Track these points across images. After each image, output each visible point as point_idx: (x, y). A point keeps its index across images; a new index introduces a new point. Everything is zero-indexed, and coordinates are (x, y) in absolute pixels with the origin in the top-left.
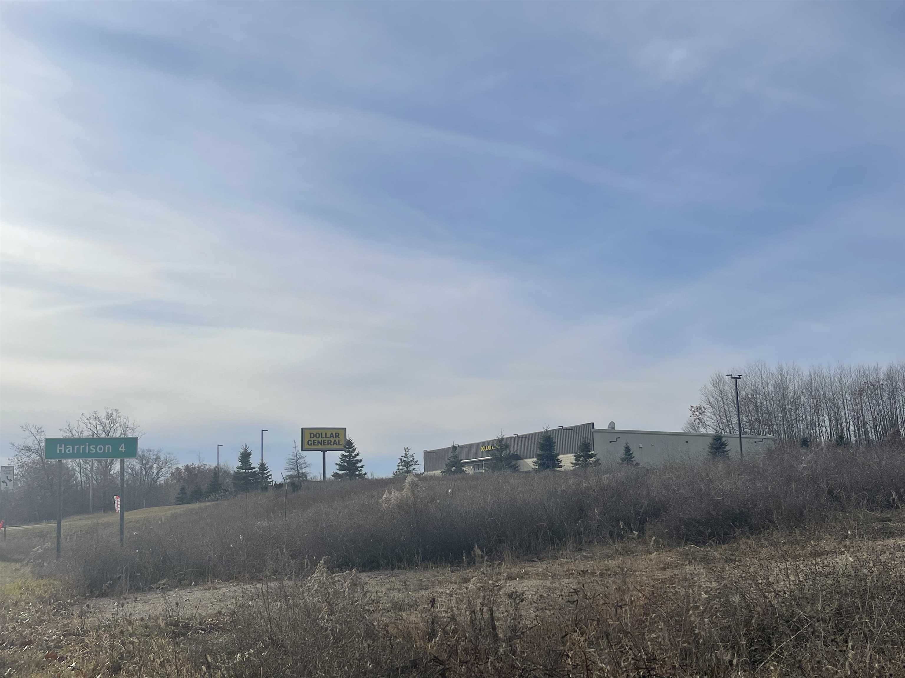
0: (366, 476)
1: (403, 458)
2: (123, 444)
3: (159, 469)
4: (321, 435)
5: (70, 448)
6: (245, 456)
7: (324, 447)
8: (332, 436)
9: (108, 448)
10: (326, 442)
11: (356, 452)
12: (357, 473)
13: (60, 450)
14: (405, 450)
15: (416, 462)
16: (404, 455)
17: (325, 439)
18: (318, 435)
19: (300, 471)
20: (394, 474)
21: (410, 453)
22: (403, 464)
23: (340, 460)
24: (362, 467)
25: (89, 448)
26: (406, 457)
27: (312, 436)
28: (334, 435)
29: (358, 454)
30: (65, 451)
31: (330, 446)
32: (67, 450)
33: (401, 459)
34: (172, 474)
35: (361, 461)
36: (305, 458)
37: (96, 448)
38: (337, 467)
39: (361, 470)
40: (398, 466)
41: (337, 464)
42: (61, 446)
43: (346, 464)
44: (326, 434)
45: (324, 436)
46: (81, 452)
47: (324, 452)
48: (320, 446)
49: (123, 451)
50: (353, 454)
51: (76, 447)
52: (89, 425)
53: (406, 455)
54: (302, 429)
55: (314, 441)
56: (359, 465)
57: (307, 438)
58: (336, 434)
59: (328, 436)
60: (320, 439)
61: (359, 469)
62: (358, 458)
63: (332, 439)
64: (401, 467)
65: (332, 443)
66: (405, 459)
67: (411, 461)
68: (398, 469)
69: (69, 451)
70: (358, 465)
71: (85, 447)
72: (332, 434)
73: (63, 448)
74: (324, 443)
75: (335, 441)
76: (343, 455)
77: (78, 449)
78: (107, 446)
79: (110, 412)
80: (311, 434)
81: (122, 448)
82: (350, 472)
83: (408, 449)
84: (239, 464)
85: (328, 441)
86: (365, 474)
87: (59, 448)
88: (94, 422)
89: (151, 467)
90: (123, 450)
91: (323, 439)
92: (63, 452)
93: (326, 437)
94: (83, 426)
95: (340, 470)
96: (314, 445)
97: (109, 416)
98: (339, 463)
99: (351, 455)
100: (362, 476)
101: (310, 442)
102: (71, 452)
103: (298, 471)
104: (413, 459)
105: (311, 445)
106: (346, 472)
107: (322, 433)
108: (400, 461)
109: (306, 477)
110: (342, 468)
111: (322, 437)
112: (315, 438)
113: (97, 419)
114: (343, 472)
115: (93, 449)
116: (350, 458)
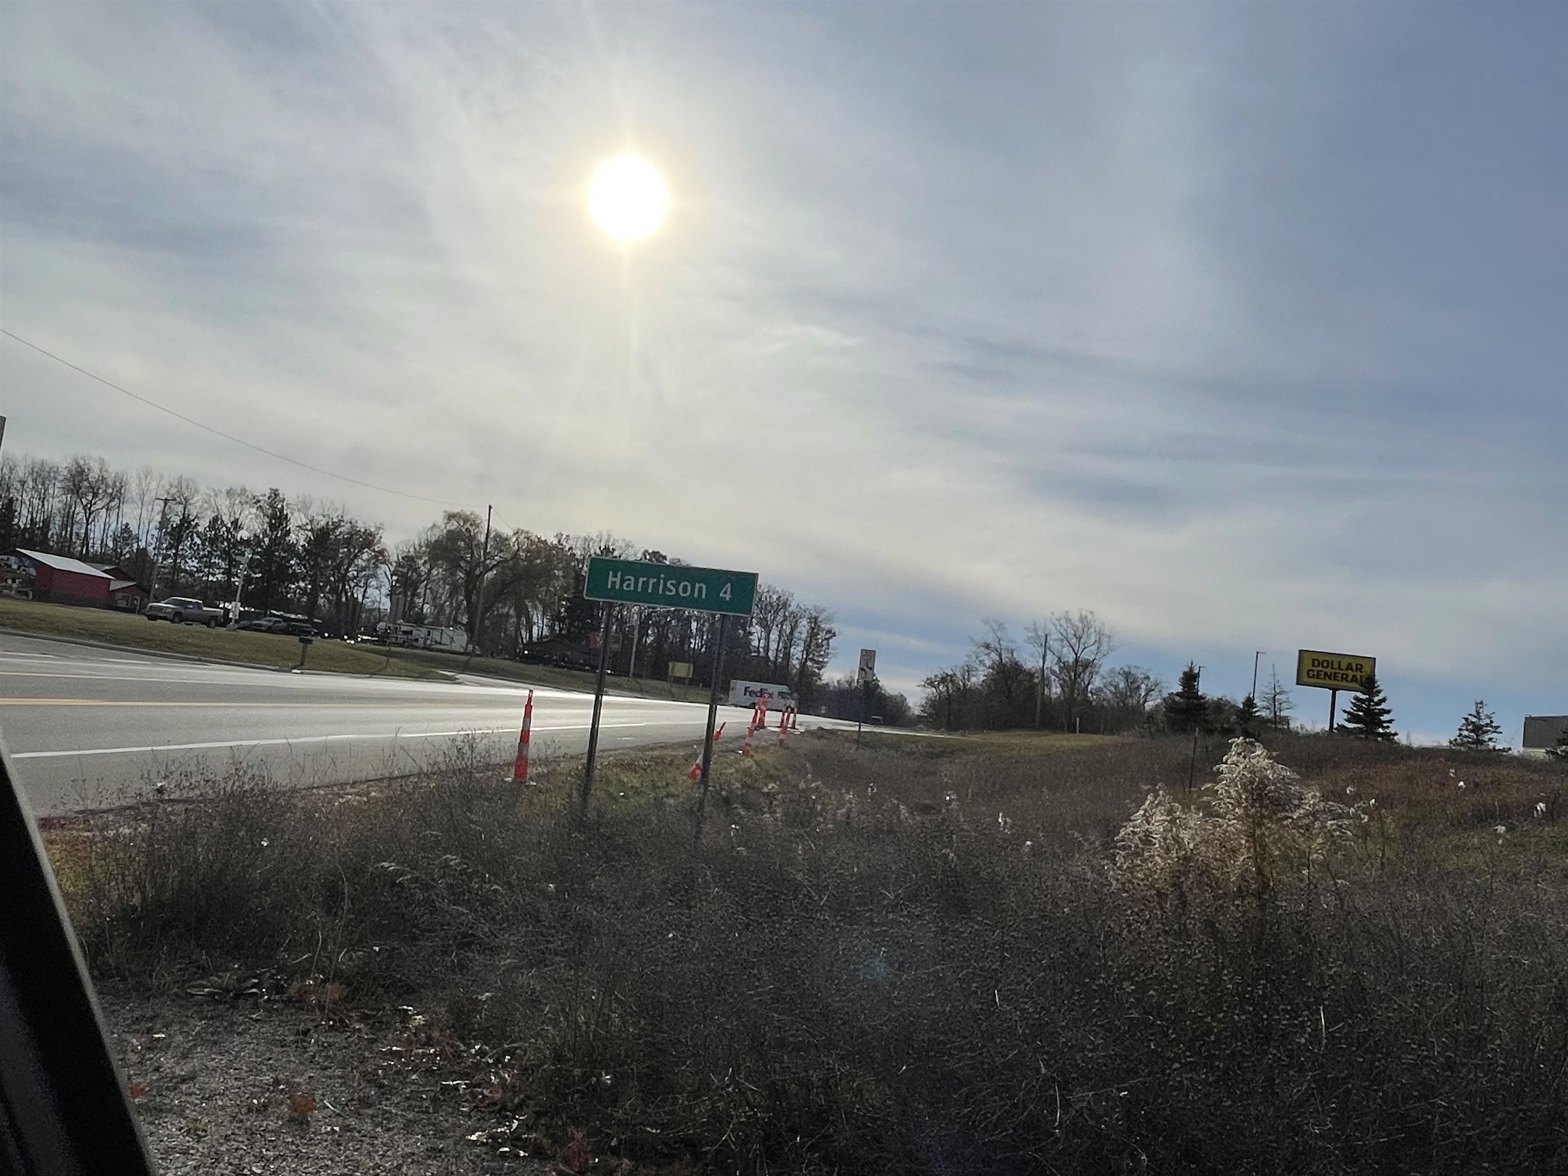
0: (1396, 737)
1: (1470, 717)
2: (729, 585)
3: (1149, 691)
4: (1330, 664)
5: (630, 580)
6: (1190, 679)
7: (1336, 683)
8: (1349, 667)
9: (700, 589)
10: (1340, 675)
11: (1381, 696)
12: (1381, 730)
13: (614, 583)
14: (1477, 704)
15: (1498, 727)
16: (1475, 714)
17: (1337, 671)
18: (1325, 664)
19: (1278, 714)
20: (1451, 742)
21: (1485, 711)
22: (1470, 727)
23: (1351, 705)
24: (1390, 721)
25: (665, 584)
26: (1478, 715)
27: (1316, 663)
28: (1354, 666)
29: (1384, 700)
30: (621, 585)
31: (1344, 683)
32: (625, 585)
33: (1466, 719)
34: (1164, 699)
35: (1388, 712)
36: (1289, 695)
37: (676, 586)
38: (1345, 716)
39: (1388, 727)
40: (1460, 730)
41: (1345, 711)
42: (615, 576)
43: (1361, 714)
44: (1340, 663)
45: (1336, 666)
46: (650, 591)
47: (1334, 691)
48: (1328, 681)
49: (728, 599)
50: (1376, 699)
51: (641, 580)
52: (1058, 627)
53: (1478, 713)
54: (1301, 651)
55: (1318, 671)
56: (1385, 717)
57: (1308, 665)
58: (1357, 665)
59: (1344, 666)
60: (1329, 671)
61: (1385, 725)
62: (1383, 706)
63: (1350, 672)
64: (1465, 733)
65: (1349, 679)
66: (1474, 720)
67: (1487, 725)
68: (1460, 735)
69: (628, 586)
70: (1382, 718)
71: (658, 583)
72: (1350, 664)
73: (618, 580)
74: (1335, 676)
75: (1354, 676)
76: (1356, 698)
77: (646, 584)
78: (697, 585)
79: (1084, 614)
80: (1314, 660)
81: (725, 593)
82: (1367, 727)
83: (1481, 703)
84: (1180, 689)
85: (1343, 674)
86: (1396, 734)
87: (611, 579)
88: (1064, 624)
89: (1139, 688)
90: (728, 597)
91: (1333, 671)
92: (617, 587)
93: (1340, 669)
94: (1050, 626)
95: (1348, 721)
96: (1318, 678)
97: (1082, 619)
98: (1348, 710)
99: (1370, 700)
100: (1388, 737)
101: (1311, 673)
102: (632, 588)
103: (1275, 712)
104: (1492, 722)
105: (1313, 677)
106: (1359, 726)
107: (1332, 662)
108: (1464, 722)
109: (1288, 723)
110: (1353, 718)
111: (1332, 668)
112: (1320, 668)
113: (1068, 620)
114: (1356, 725)
115: (672, 588)
116: (1369, 705)
